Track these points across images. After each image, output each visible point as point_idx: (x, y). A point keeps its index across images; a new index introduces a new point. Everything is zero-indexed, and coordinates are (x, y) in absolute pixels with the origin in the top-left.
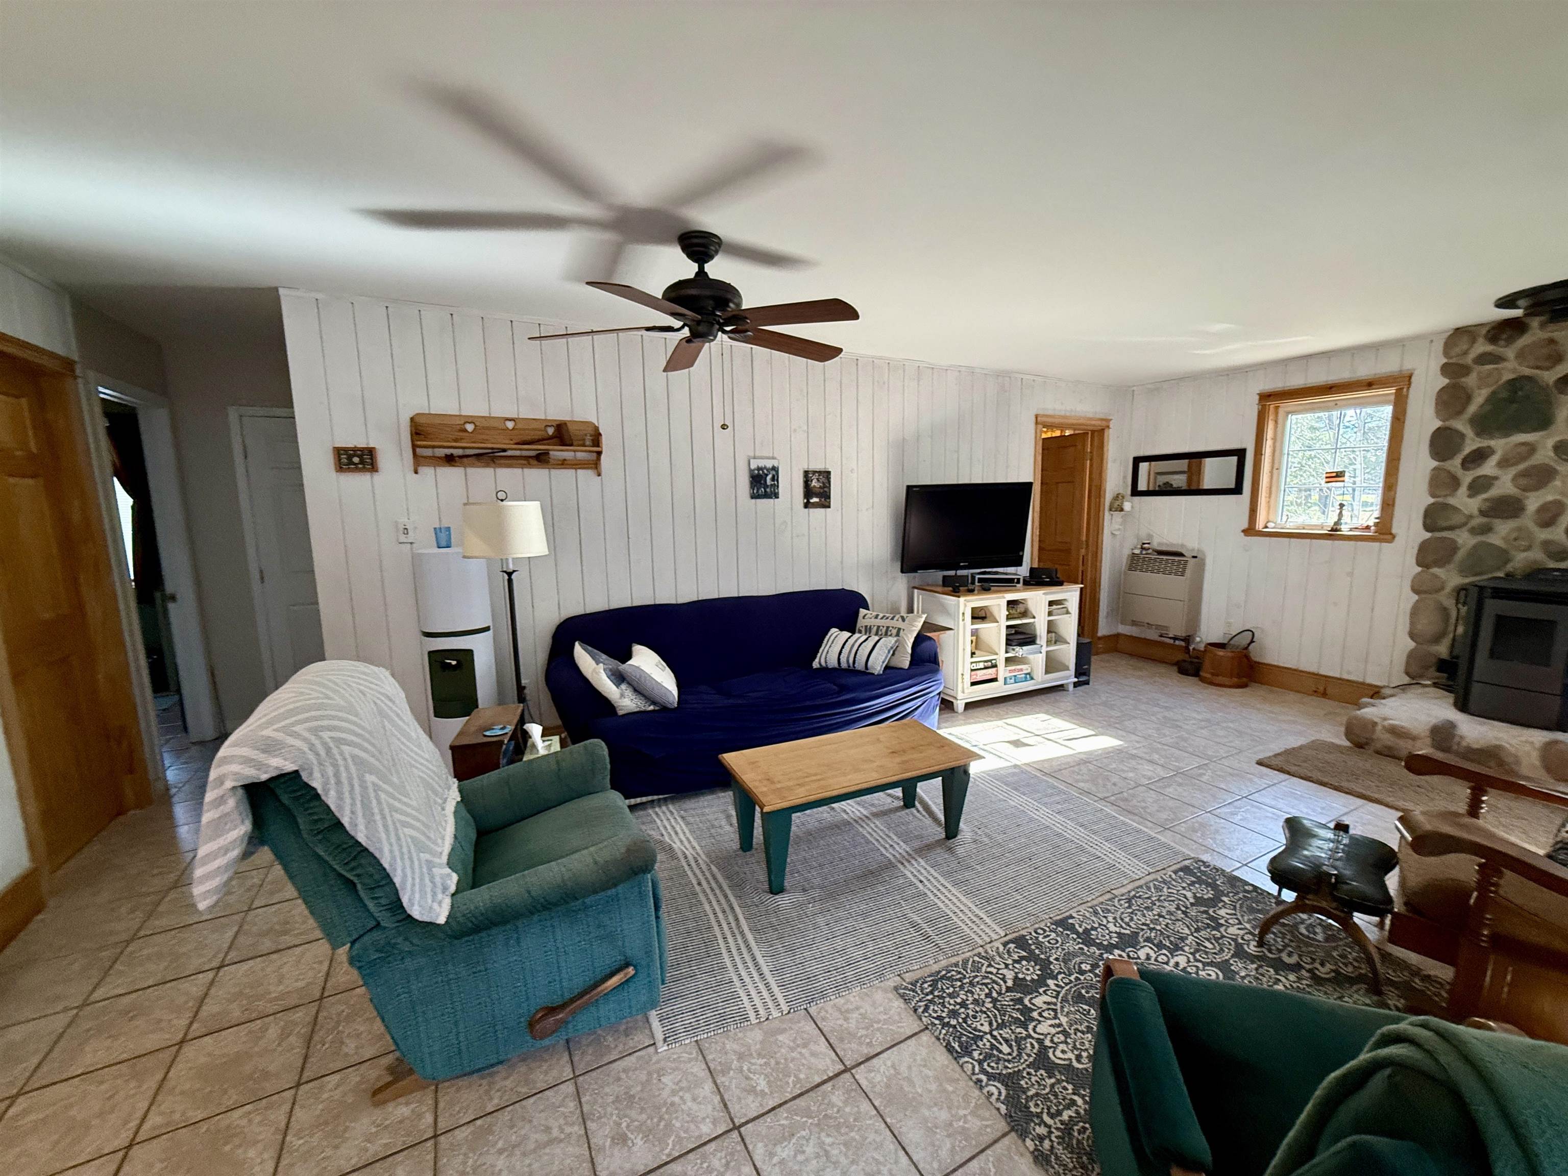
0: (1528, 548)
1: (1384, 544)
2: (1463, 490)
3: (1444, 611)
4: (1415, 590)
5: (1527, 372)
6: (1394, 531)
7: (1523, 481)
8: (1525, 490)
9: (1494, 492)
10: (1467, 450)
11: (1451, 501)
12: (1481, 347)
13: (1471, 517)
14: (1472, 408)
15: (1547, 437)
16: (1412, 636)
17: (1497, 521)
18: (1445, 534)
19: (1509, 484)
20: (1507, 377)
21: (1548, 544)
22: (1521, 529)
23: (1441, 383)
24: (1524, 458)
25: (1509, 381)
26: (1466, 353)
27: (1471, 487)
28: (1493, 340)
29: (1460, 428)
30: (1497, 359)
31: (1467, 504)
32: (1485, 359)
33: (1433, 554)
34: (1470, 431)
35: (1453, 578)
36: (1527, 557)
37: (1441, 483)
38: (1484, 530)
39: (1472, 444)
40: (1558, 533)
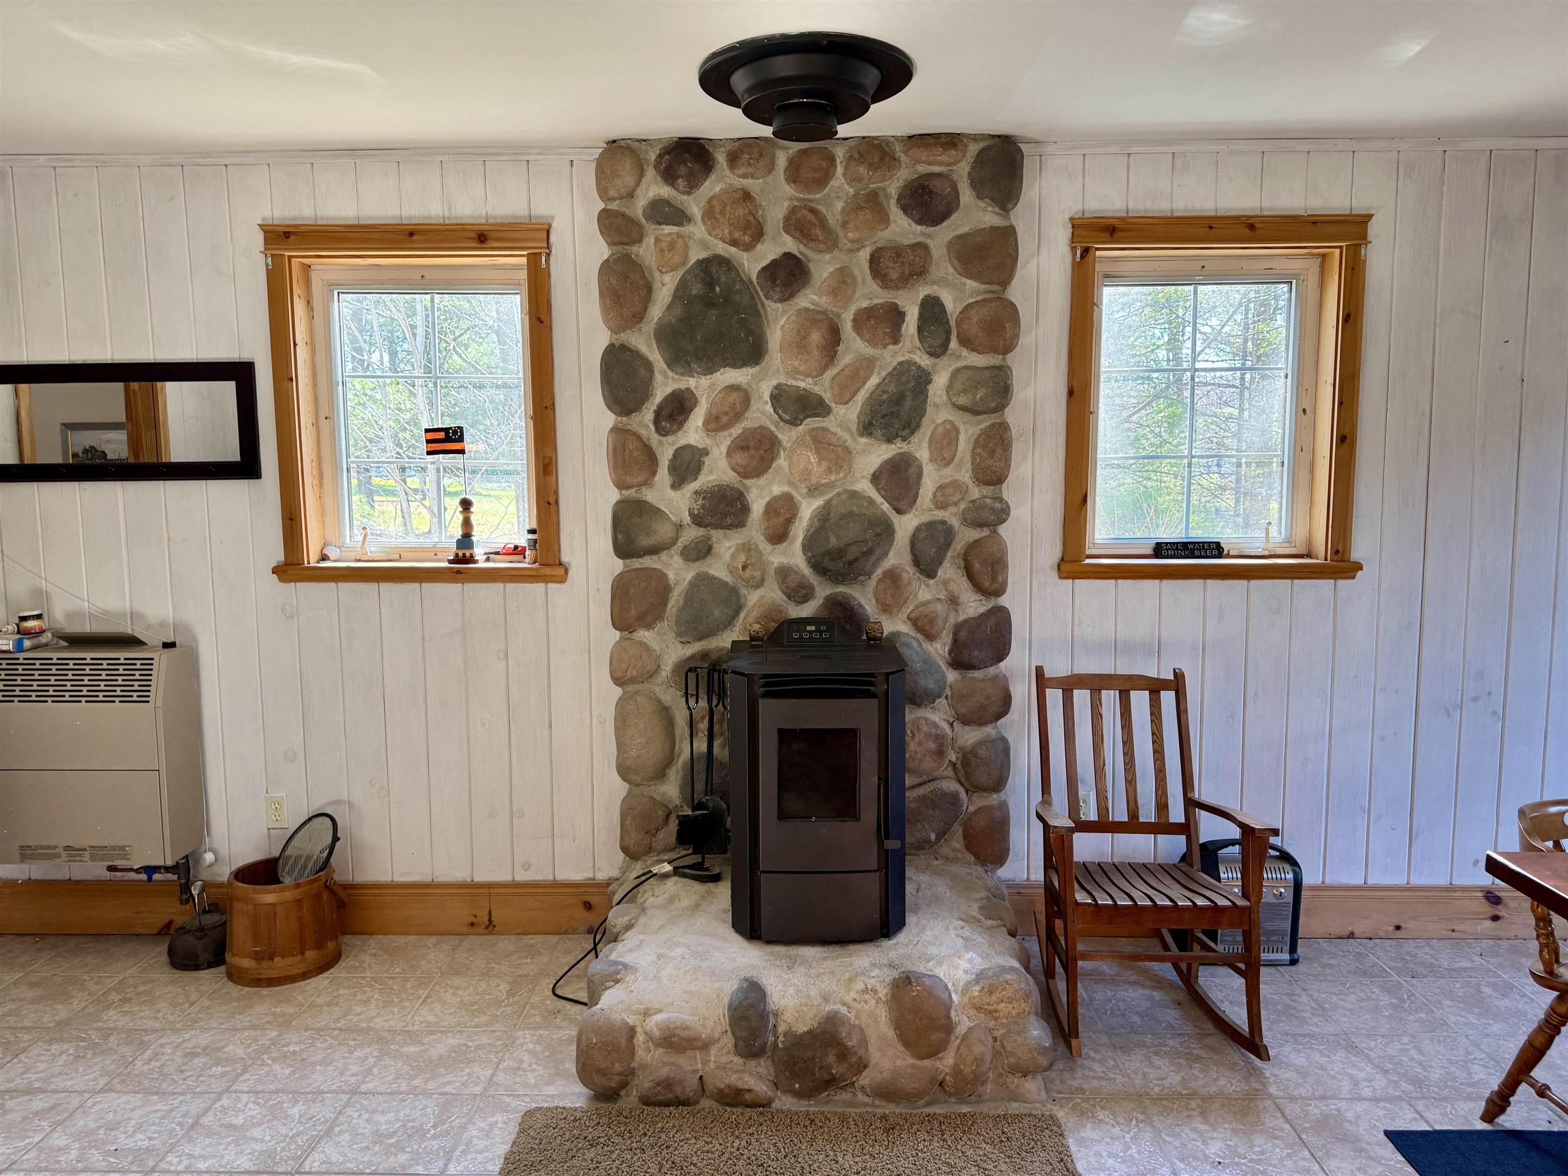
0: (760, 584)
1: (552, 587)
2: (663, 475)
3: (665, 713)
4: (618, 680)
5: (723, 249)
6: (565, 558)
7: (740, 458)
8: (746, 473)
9: (706, 479)
10: (659, 396)
11: (650, 496)
12: (653, 186)
13: (679, 527)
14: (656, 312)
15: (760, 377)
16: (624, 771)
17: (716, 534)
18: (648, 562)
19: (723, 464)
20: (696, 255)
21: (784, 572)
22: (747, 548)
23: (602, 251)
24: (737, 414)
25: (700, 263)
26: (631, 195)
27: (674, 468)
28: (669, 175)
29: (643, 348)
30: (679, 217)
31: (672, 501)
32: (661, 212)
33: (634, 603)
34: (656, 356)
35: (668, 647)
36: (762, 600)
37: (631, 459)
38: (701, 551)
39: (665, 385)
40: (794, 554)
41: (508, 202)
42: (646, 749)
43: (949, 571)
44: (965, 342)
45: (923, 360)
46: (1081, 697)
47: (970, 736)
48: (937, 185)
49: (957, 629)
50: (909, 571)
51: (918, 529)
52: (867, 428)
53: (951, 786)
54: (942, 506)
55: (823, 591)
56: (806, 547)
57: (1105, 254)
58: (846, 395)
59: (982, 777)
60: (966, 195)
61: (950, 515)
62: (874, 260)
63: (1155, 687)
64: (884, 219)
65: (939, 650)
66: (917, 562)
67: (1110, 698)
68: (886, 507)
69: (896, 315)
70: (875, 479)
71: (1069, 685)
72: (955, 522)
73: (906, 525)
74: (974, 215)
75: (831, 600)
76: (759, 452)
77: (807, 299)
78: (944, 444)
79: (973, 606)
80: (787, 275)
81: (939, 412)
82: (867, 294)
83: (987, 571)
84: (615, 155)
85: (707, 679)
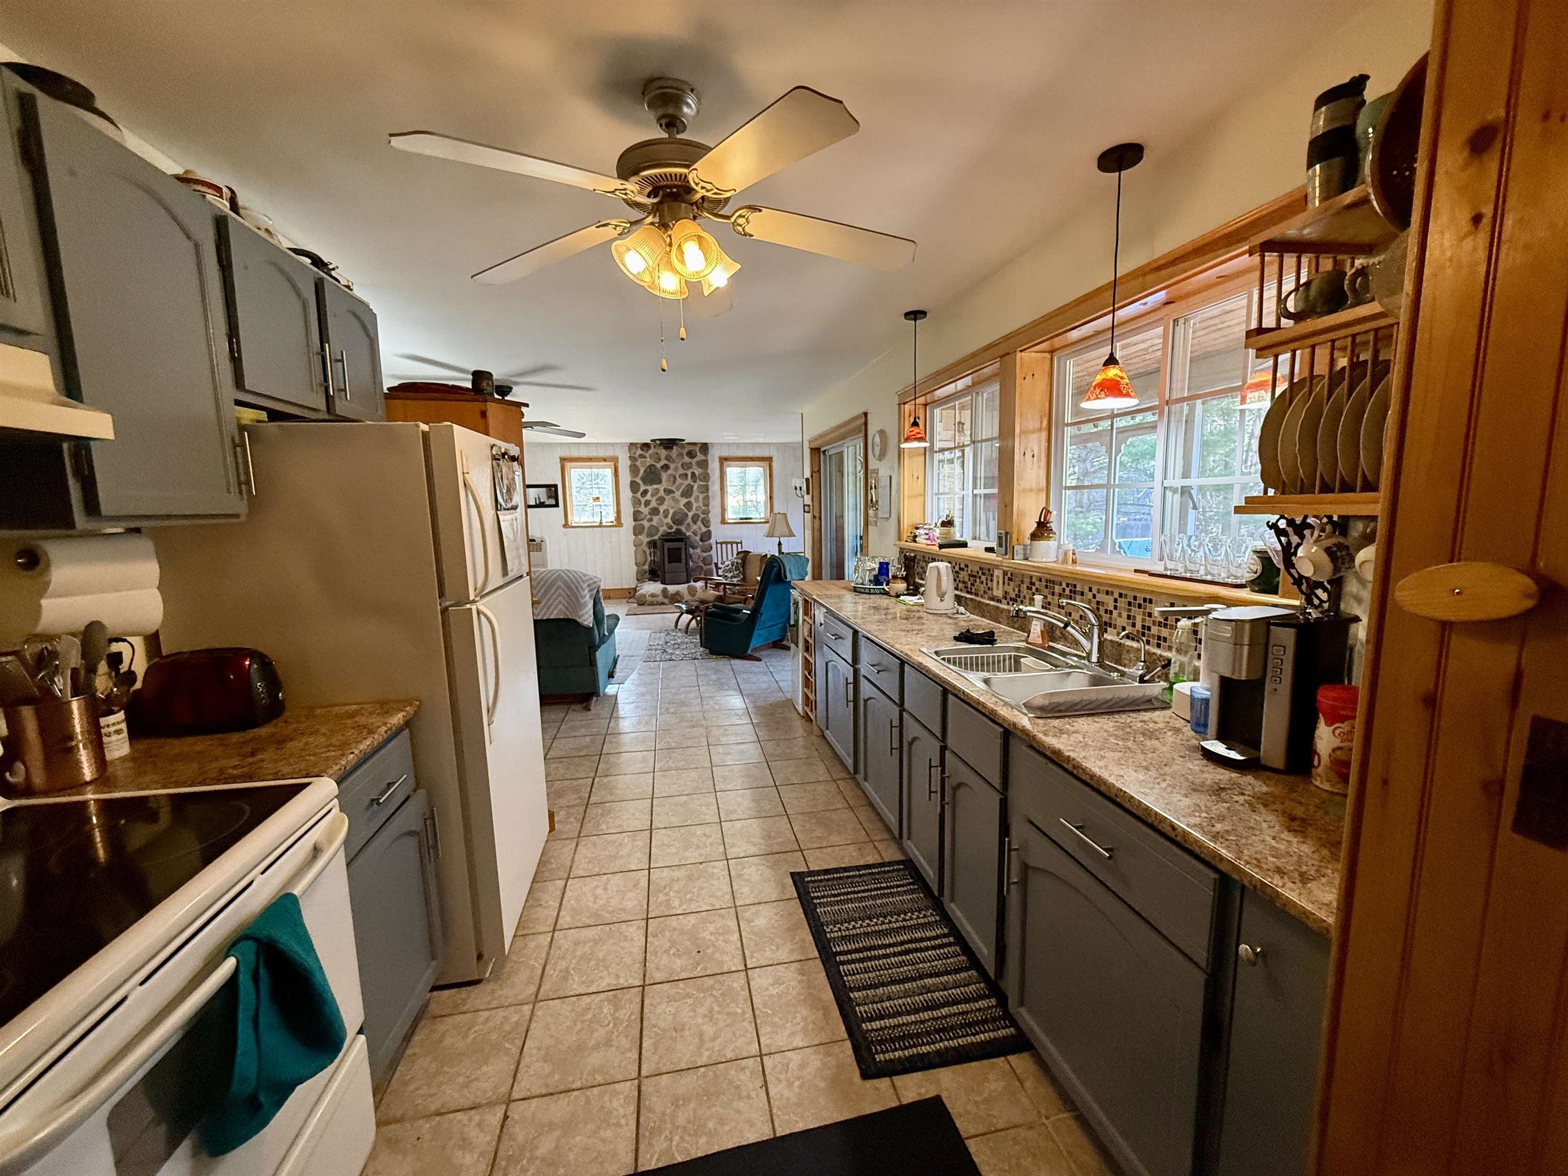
0: (663, 526)
1: (620, 528)
2: (643, 505)
3: (644, 552)
4: (635, 546)
5: (653, 463)
6: (622, 522)
7: (658, 502)
8: (659, 505)
9: (651, 506)
10: (641, 490)
11: (640, 509)
12: (639, 452)
13: (646, 515)
14: (641, 474)
16: (636, 564)
17: (653, 517)
18: (640, 522)
20: (648, 464)
21: (667, 524)
22: (660, 519)
23: (629, 463)
24: (657, 493)
26: (635, 453)
27: (645, 504)
28: (642, 450)
30: (645, 457)
31: (645, 510)
32: (641, 456)
33: (638, 531)
34: (641, 483)
35: (645, 539)
36: (663, 529)
37: (636, 502)
38: (650, 520)
39: (642, 488)
40: (669, 520)
41: (609, 453)
42: (641, 559)
43: (699, 523)
44: (700, 480)
45: (692, 483)
46: (724, 546)
47: (705, 554)
48: (693, 452)
49: (701, 534)
50: (692, 523)
51: (693, 515)
52: (682, 496)
53: (701, 564)
54: (697, 511)
55: (675, 527)
56: (671, 519)
57: (726, 463)
58: (678, 489)
59: (707, 562)
60: (698, 454)
61: (699, 512)
62: (682, 465)
63: (737, 543)
64: (683, 458)
65: (698, 538)
66: (693, 521)
67: (729, 546)
68: (686, 511)
69: (686, 475)
70: (684, 505)
71: (721, 543)
72: (700, 514)
73: (690, 514)
74: (700, 457)
75: (677, 529)
76: (661, 501)
77: (669, 472)
78: (697, 499)
79: (704, 529)
80: (666, 467)
81: (695, 493)
82: (681, 471)
83: (706, 523)
84: (632, 445)
85: (653, 544)
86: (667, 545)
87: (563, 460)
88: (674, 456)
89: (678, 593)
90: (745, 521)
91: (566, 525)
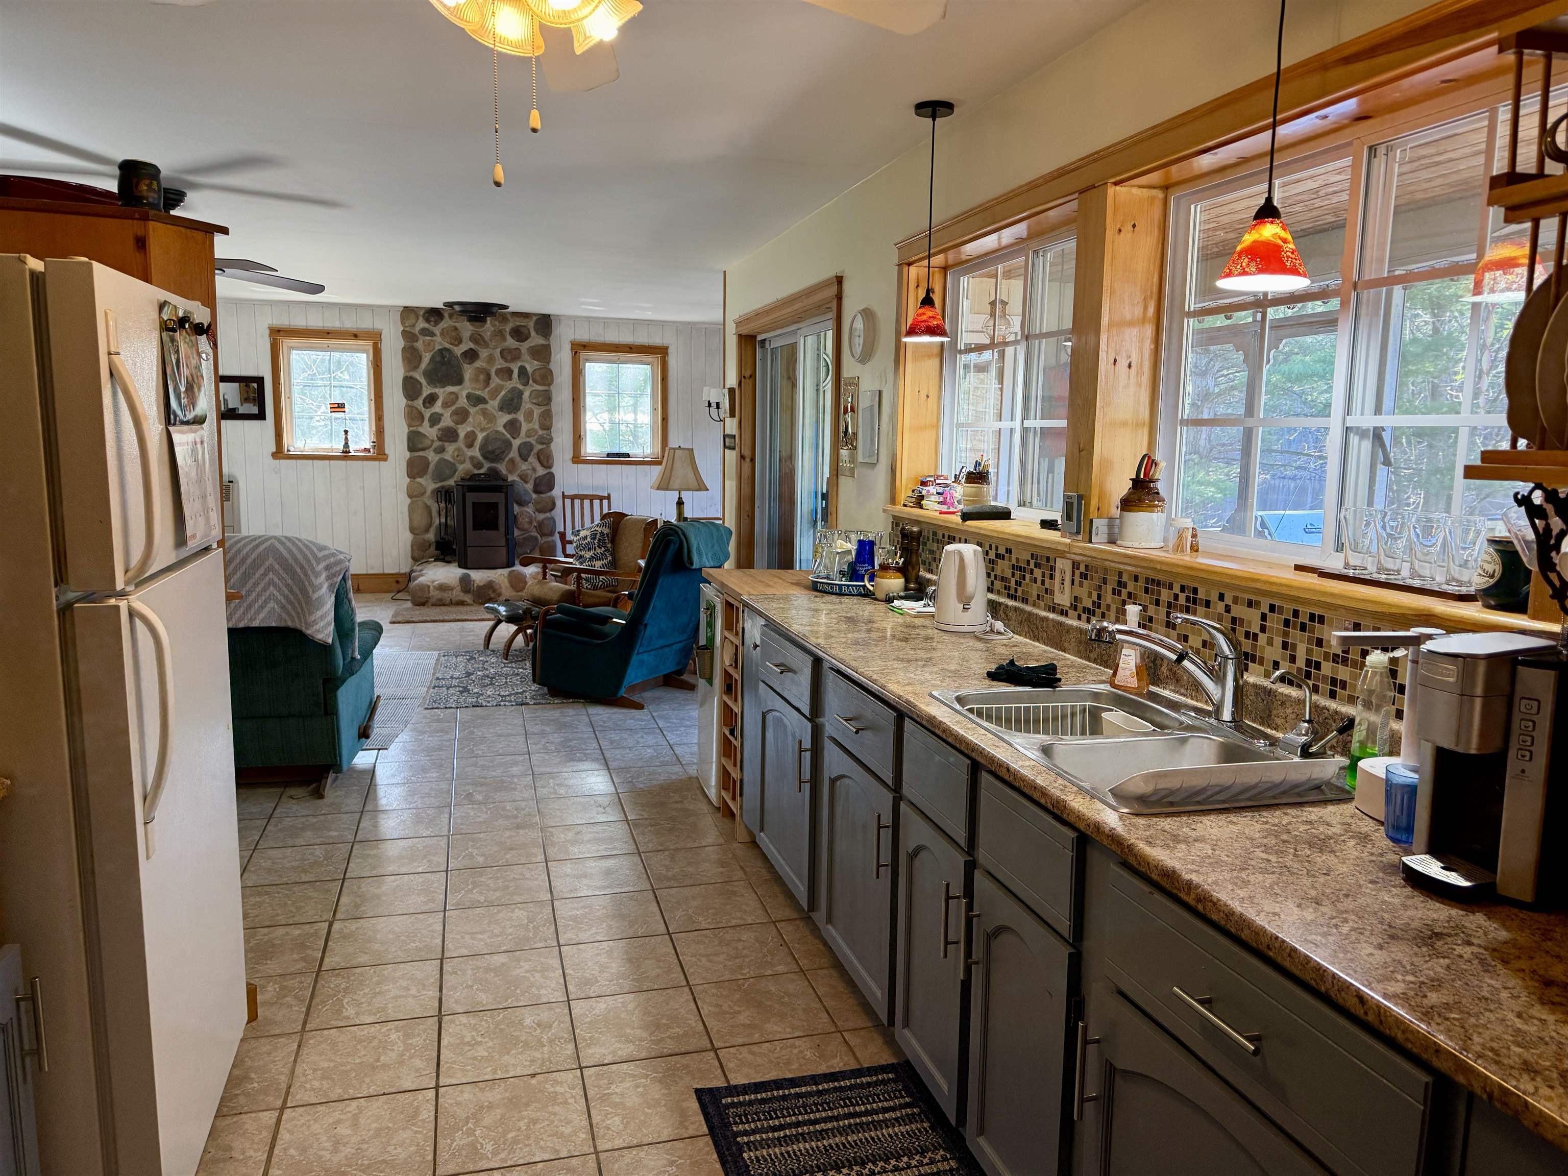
0: (464, 462)
1: (382, 463)
2: (426, 423)
3: (428, 508)
4: (410, 496)
5: (448, 346)
6: (387, 452)
7: (455, 417)
8: (457, 423)
9: (442, 425)
10: (424, 395)
11: (421, 430)
12: (422, 324)
13: (433, 441)
14: (423, 366)
15: (461, 390)
16: (412, 530)
17: (446, 444)
18: (421, 453)
19: (449, 419)
20: (437, 347)
21: (472, 458)
22: (458, 449)
23: (401, 343)
24: (454, 402)
25: (439, 350)
26: (414, 326)
27: (430, 420)
28: (427, 321)
29: (418, 378)
30: (432, 334)
31: (430, 432)
32: (425, 332)
33: (416, 468)
34: (423, 381)
35: (429, 484)
36: (464, 468)
37: (414, 417)
38: (441, 450)
39: (427, 391)
40: (476, 452)
41: (365, 323)
42: (421, 521)
43: (532, 459)
44: (534, 381)
45: (521, 387)
46: (577, 502)
47: (541, 517)
48: (522, 330)
49: (536, 479)
50: (518, 459)
51: (520, 445)
52: (501, 409)
53: (535, 534)
54: (529, 437)
55: (487, 465)
56: (480, 450)
57: (583, 355)
58: (493, 397)
59: (546, 531)
60: (533, 333)
61: (532, 440)
62: (501, 352)
63: (601, 499)
64: (505, 340)
65: (529, 486)
66: (520, 456)
67: (587, 503)
68: (509, 436)
69: (510, 372)
70: (505, 426)
71: (573, 498)
72: (534, 443)
73: (516, 443)
74: (536, 340)
75: (490, 469)
76: (462, 416)
77: (478, 364)
78: (529, 415)
79: (541, 471)
80: (471, 355)
81: (526, 404)
82: (500, 363)
83: (546, 459)
84: (407, 311)
85: (444, 495)
86: (471, 497)
87: (277, 334)
88: (487, 335)
89: (490, 585)
90: (617, 459)
91: (279, 453)
